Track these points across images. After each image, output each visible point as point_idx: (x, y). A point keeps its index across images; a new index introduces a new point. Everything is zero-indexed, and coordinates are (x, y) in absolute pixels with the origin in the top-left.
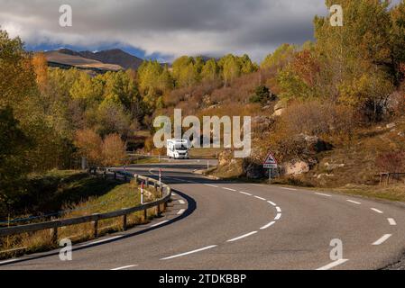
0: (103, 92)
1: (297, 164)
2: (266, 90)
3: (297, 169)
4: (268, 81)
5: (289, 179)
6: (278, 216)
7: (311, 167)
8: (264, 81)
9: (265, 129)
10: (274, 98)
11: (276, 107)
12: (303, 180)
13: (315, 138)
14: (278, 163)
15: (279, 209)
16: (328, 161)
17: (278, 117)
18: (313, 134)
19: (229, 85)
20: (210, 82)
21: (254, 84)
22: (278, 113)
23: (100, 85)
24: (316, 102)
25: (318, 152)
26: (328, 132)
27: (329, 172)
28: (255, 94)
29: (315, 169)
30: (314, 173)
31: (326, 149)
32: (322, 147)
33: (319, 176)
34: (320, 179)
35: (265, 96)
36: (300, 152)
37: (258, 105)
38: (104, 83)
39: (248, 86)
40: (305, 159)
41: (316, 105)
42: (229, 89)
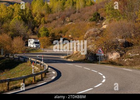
0: (13, 14)
1: (114, 54)
2: (98, 15)
3: (114, 56)
4: (99, 10)
5: (110, 62)
6: (104, 81)
7: (121, 55)
8: (97, 10)
9: (98, 35)
10: (102, 19)
11: (104, 23)
12: (117, 62)
13: (124, 40)
14: (104, 53)
15: (104, 77)
16: (131, 52)
17: (105, 29)
18: (123, 38)
19: (79, 12)
20: (69, 10)
21: (92, 11)
22: (105, 27)
23: (11, 11)
24: (125, 21)
25: (125, 47)
26: (131, 37)
27: (131, 58)
28: (92, 17)
29: (124, 56)
30: (123, 59)
31: (129, 46)
32: (128, 45)
33: (126, 60)
34: (126, 62)
35: (98, 18)
36: (116, 47)
37: (94, 22)
38: (13, 10)
39: (89, 13)
40: (118, 51)
41: (125, 23)
42: (79, 14)
